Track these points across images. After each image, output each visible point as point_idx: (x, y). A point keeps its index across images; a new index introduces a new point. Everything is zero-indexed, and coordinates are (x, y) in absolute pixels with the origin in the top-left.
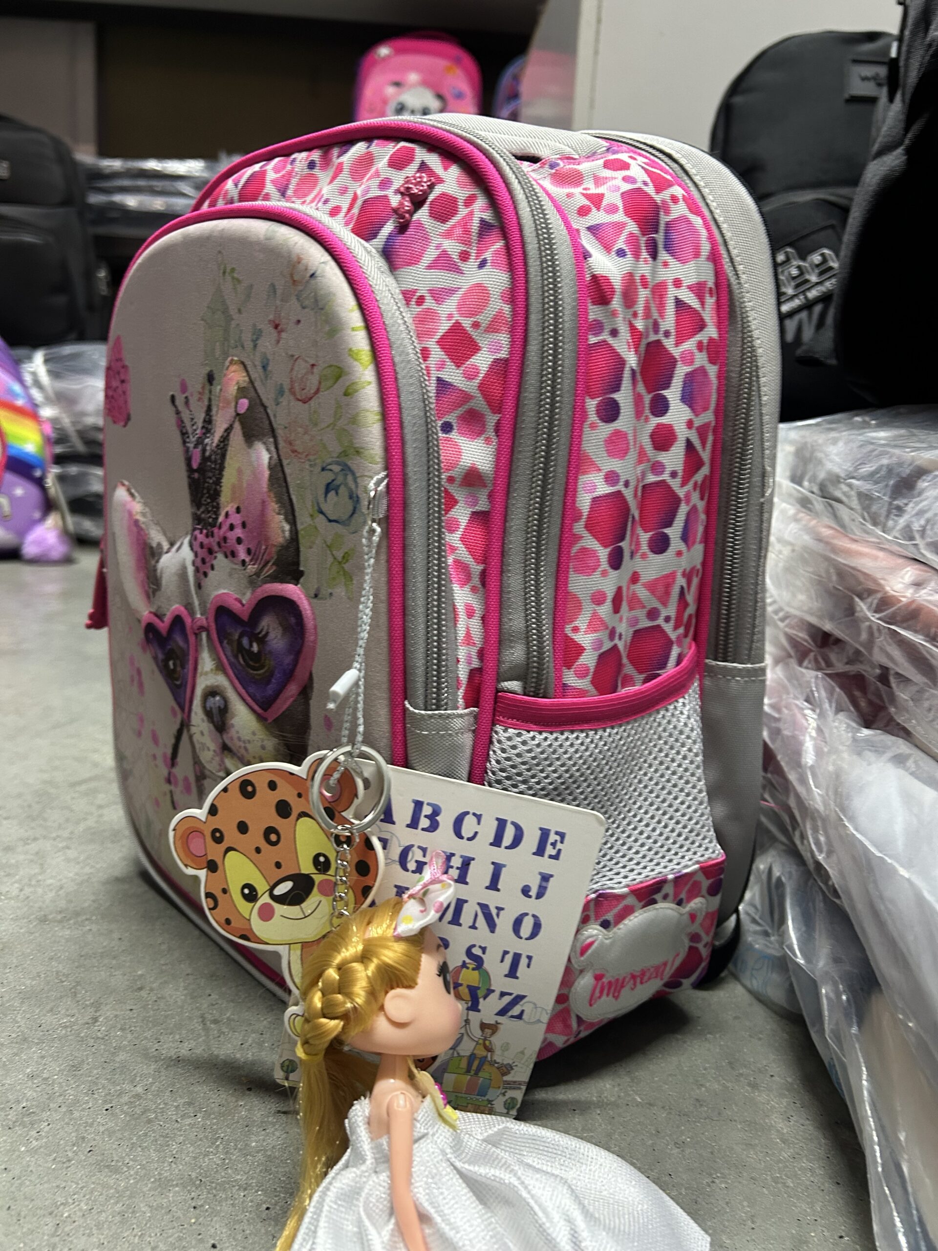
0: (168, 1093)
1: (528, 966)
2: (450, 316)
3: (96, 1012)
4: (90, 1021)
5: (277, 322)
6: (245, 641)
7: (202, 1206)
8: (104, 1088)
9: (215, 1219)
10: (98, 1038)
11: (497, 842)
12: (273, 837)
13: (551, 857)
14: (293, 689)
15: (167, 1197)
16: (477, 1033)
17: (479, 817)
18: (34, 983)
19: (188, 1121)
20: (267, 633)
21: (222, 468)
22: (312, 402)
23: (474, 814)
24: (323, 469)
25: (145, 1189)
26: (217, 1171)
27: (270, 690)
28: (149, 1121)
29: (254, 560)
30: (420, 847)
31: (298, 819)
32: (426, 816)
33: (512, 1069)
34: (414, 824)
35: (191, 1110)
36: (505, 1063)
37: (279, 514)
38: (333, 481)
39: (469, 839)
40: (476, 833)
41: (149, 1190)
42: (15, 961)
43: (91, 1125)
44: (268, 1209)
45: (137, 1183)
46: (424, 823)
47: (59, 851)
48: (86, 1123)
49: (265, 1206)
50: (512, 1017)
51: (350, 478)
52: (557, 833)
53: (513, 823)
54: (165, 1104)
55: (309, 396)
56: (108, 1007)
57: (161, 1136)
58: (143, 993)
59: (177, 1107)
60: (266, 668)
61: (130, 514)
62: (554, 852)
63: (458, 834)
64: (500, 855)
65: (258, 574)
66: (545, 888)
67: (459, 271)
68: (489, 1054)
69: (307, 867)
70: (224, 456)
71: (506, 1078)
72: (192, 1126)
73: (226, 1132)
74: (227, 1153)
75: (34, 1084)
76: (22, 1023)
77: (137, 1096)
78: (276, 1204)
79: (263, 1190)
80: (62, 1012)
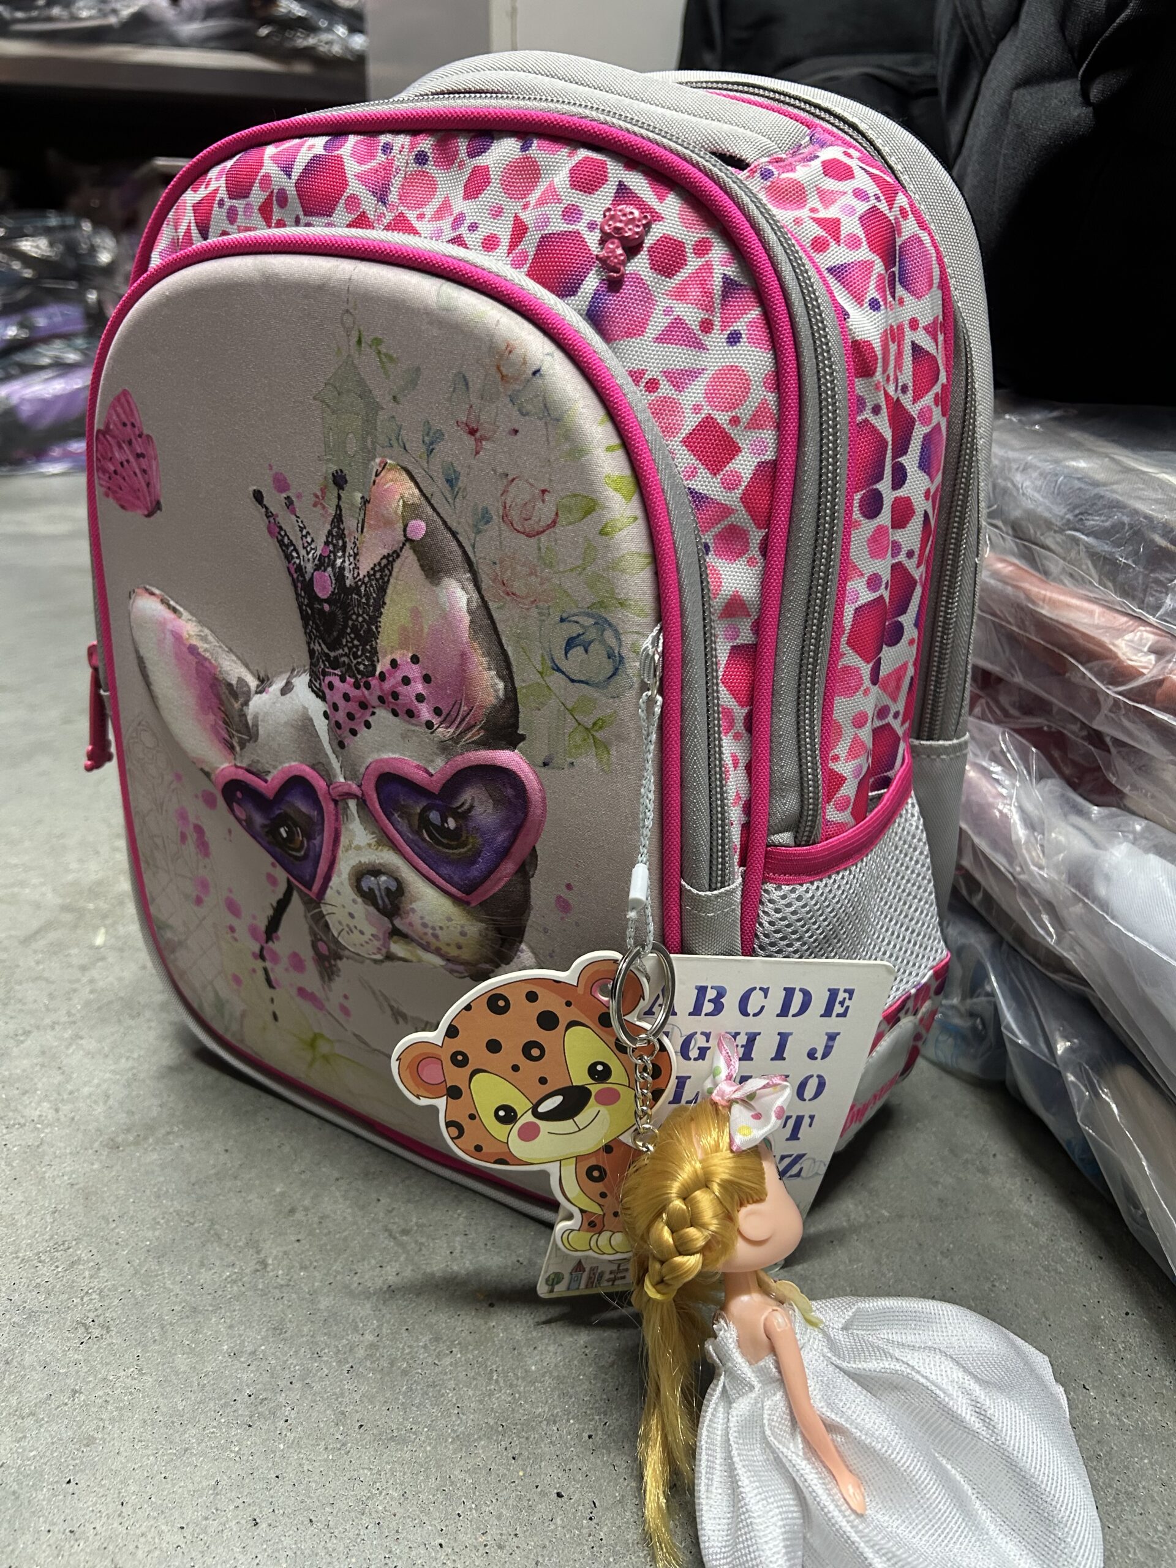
0: (405, 1334)
1: (810, 1125)
2: (697, 409)
3: (258, 1253)
4: (258, 1267)
5: (474, 426)
6: (434, 816)
7: (520, 1454)
8: (327, 1346)
9: (543, 1464)
10: (282, 1286)
11: (784, 1012)
12: (535, 1052)
13: (838, 1015)
14: (508, 868)
15: (477, 1455)
17: (765, 991)
18: (157, 1233)
19: (447, 1361)
20: (471, 807)
21: (380, 604)
22: (543, 538)
23: (761, 989)
24: (562, 620)
25: (450, 1453)
26: (513, 1410)
27: (475, 871)
28: (405, 1373)
29: (448, 721)
30: (702, 1033)
31: (566, 1030)
32: (709, 1001)
34: (697, 1011)
35: (442, 1347)
37: (490, 669)
38: (579, 635)
39: (755, 1015)
40: (763, 1007)
41: (454, 1453)
42: (113, 1210)
43: (342, 1395)
44: (590, 1437)
45: (435, 1448)
46: (708, 1007)
47: (70, 1044)
48: (334, 1394)
49: (585, 1435)
50: (791, 1176)
51: (608, 634)
52: (845, 991)
53: (801, 990)
54: (409, 1347)
55: (537, 528)
56: (269, 1243)
57: (428, 1386)
58: (299, 1215)
59: (425, 1347)
60: (469, 847)
61: (178, 637)
62: (841, 1010)
63: (744, 1012)
64: (787, 1024)
65: (455, 740)
66: (832, 1047)
67: (700, 346)
69: (580, 1078)
70: (382, 590)
72: (454, 1364)
73: (495, 1362)
74: (511, 1386)
75: (242, 1363)
76: (177, 1289)
77: (372, 1346)
78: (596, 1430)
79: (573, 1418)
80: (218, 1263)
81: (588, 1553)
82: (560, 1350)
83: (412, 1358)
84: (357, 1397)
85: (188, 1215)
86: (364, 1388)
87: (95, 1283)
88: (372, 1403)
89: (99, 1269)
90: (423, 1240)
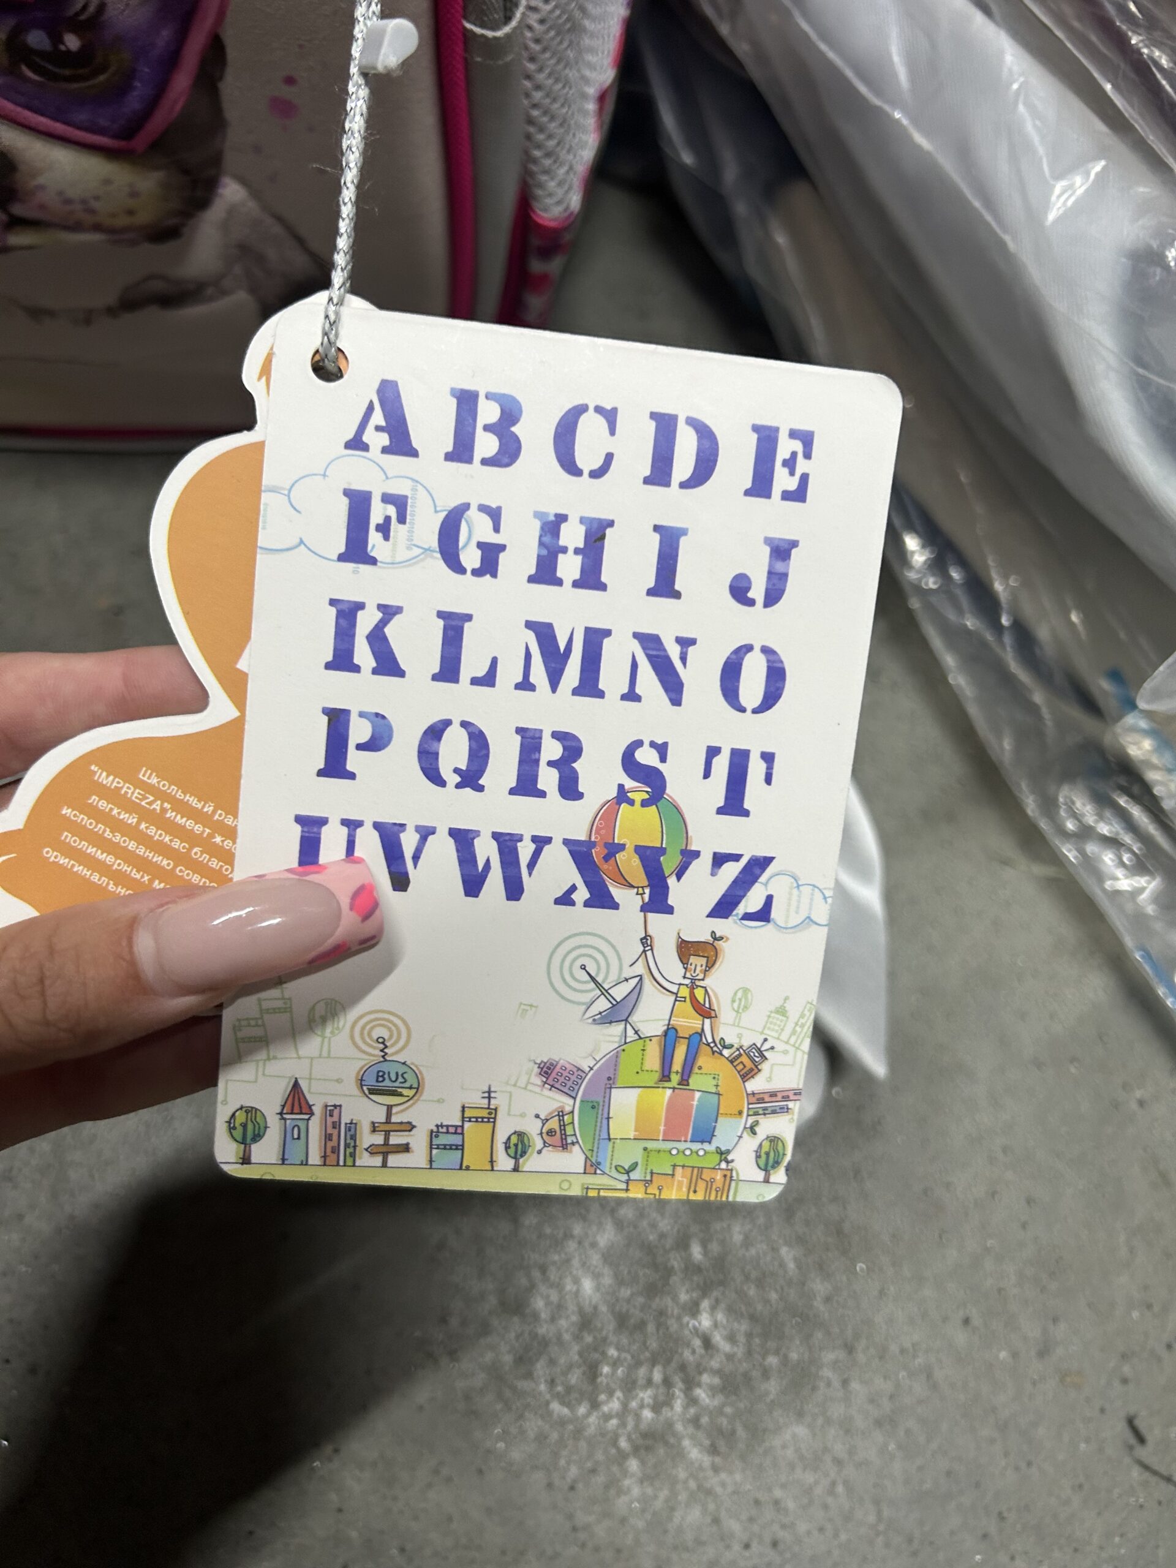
1: (768, 780)
11: (660, 473)
13: (787, 496)
16: (672, 968)
17: (610, 416)
23: (599, 410)
30: (483, 508)
32: (488, 428)
33: (764, 1058)
34: (461, 451)
36: (746, 1044)
39: (596, 474)
40: (609, 457)
46: (486, 444)
50: (747, 917)
53: (692, 422)
62: (792, 484)
63: (571, 467)
64: (671, 505)
66: (784, 576)
68: (707, 1022)
71: (753, 1085)
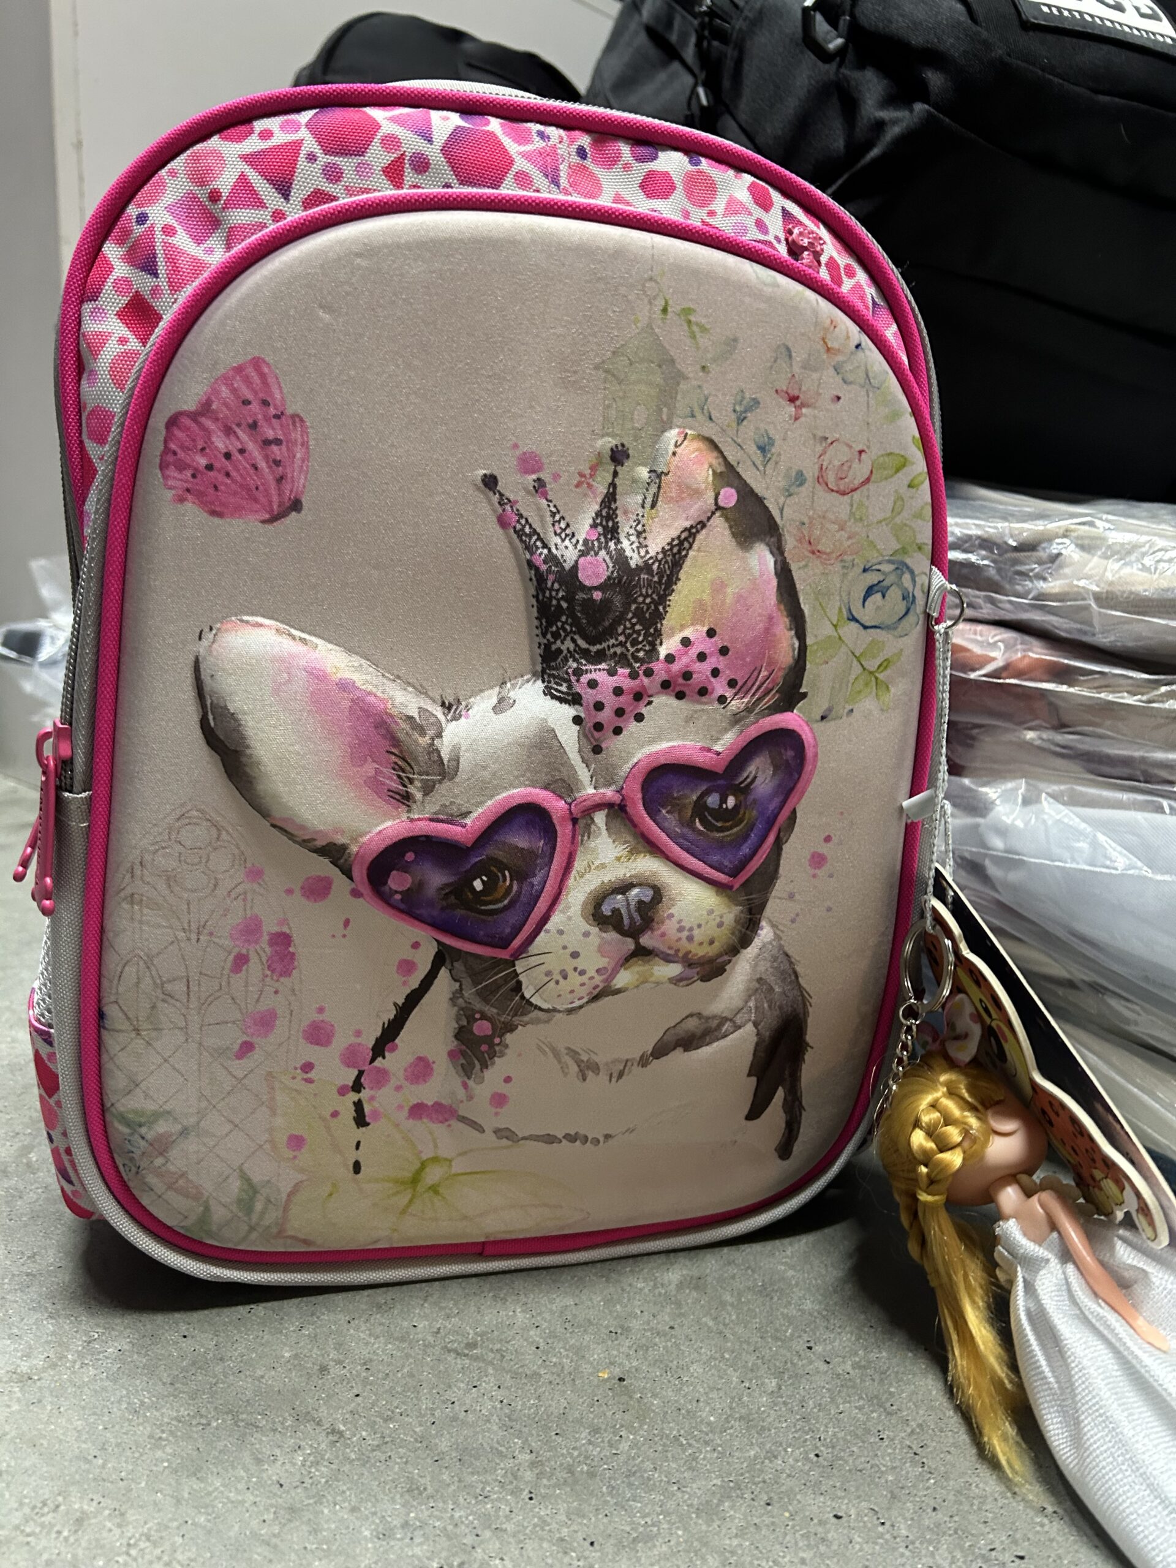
4: (333, 1438)
6: (712, 800)
7: (770, 1498)
9: (798, 1497)
10: (378, 1446)
15: (732, 1517)
20: (754, 779)
25: (703, 1528)
27: (747, 848)
29: (742, 693)
37: (790, 629)
41: (709, 1526)
43: (545, 1523)
44: (817, 1455)
45: (685, 1529)
54: (575, 1449)
57: (627, 1477)
60: (744, 824)
65: (750, 709)
70: (676, 565)
72: (635, 1445)
73: (671, 1429)
74: (707, 1443)
75: (402, 1539)
76: (250, 1498)
77: (533, 1464)
78: (817, 1448)
79: (789, 1446)
80: (277, 1452)
81: (907, 1553)
82: (721, 1394)
83: (587, 1458)
84: (564, 1518)
85: (194, 1417)
86: (563, 1507)
87: (130, 1531)
88: (584, 1516)
89: (122, 1514)
90: (498, 1346)
